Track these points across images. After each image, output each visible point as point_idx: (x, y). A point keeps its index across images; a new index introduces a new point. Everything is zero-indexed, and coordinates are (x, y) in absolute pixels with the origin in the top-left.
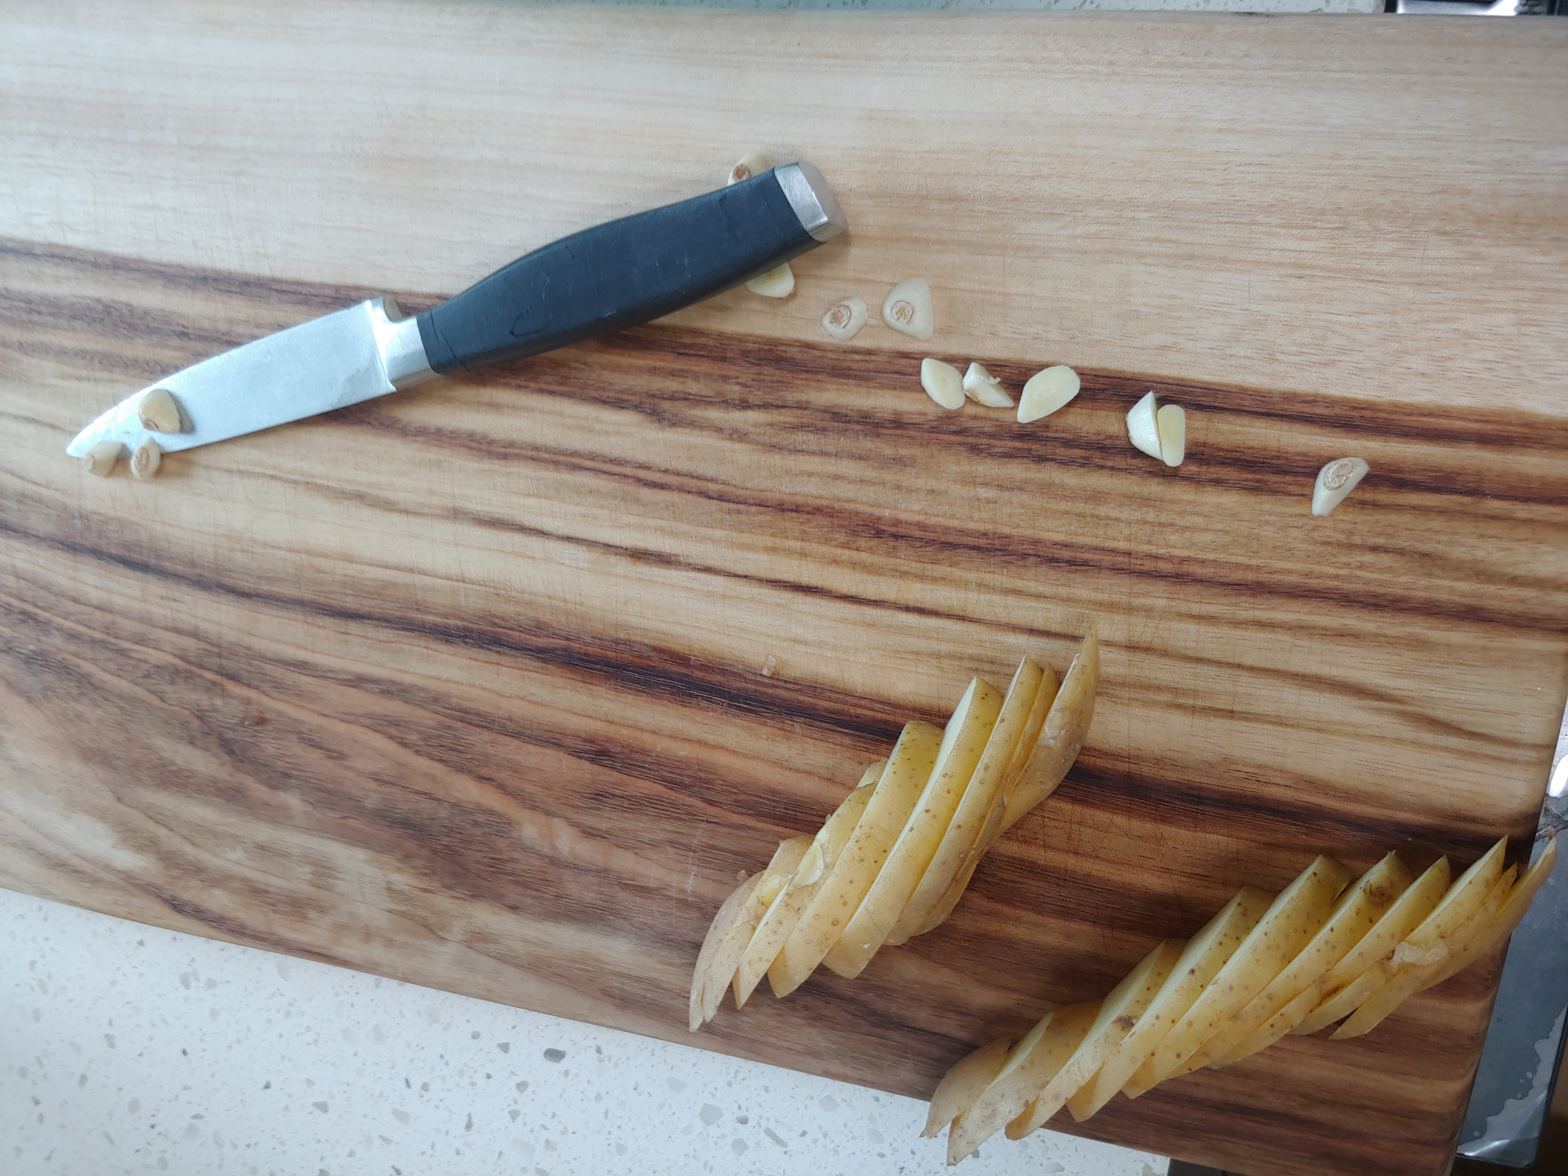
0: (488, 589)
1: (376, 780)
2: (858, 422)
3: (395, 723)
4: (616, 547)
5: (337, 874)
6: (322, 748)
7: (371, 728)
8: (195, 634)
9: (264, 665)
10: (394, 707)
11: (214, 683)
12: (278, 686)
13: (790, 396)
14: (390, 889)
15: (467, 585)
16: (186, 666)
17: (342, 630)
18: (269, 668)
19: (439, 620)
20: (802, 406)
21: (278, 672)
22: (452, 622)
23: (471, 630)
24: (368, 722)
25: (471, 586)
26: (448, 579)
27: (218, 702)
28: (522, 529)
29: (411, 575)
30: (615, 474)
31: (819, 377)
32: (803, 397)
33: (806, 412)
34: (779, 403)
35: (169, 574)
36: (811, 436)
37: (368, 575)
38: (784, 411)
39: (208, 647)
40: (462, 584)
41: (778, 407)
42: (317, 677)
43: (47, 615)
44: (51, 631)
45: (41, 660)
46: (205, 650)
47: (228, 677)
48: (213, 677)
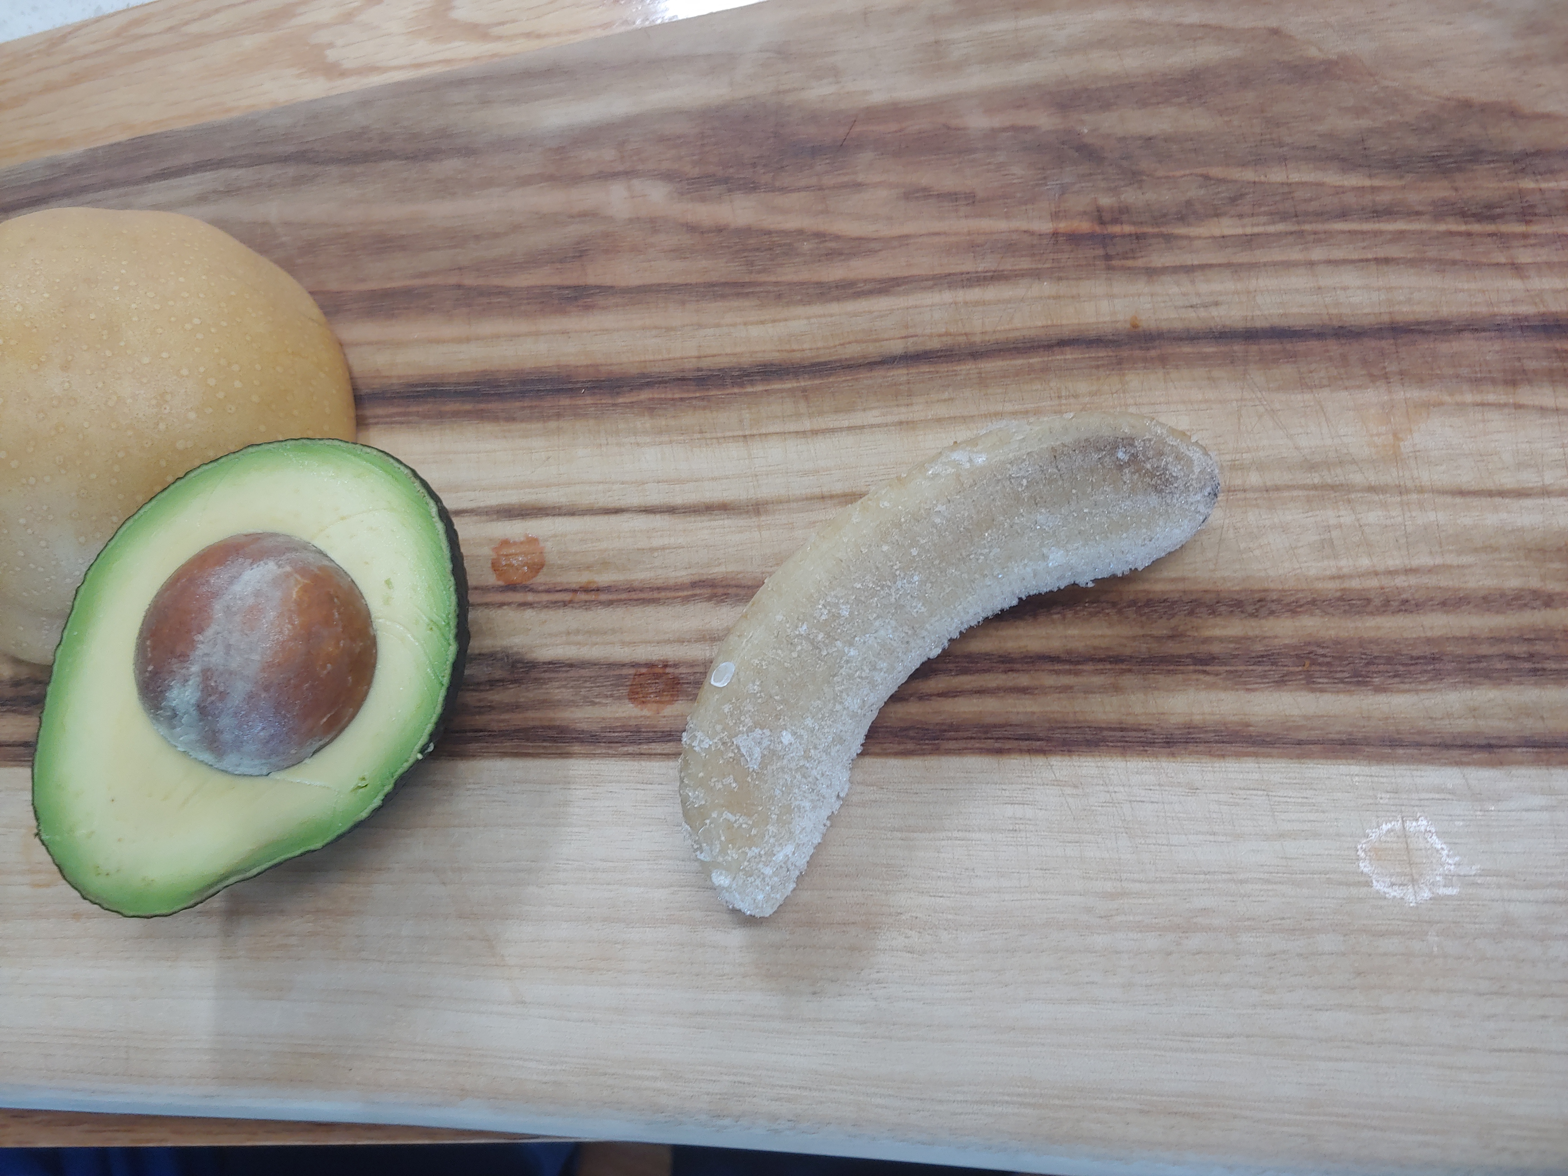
0: (714, 435)
3: (831, 255)
4: (560, 515)
8: (1152, 273)
9: (1034, 266)
10: (835, 272)
11: (1115, 221)
12: (1010, 247)
14: (835, 74)
15: (741, 433)
16: (1165, 230)
17: (911, 340)
18: (1025, 264)
19: (777, 386)
21: (1008, 264)
22: (759, 388)
23: (734, 384)
24: (873, 245)
25: (736, 433)
26: (766, 435)
27: (1106, 201)
28: (671, 510)
29: (816, 427)
30: (560, 591)
35: (1205, 338)
37: (876, 412)
39: (1130, 263)
40: (747, 433)
42: (950, 275)
43: (1442, 227)
44: (1431, 208)
45: (1449, 163)
46: (1134, 258)
47: (1091, 237)
48: (1116, 229)
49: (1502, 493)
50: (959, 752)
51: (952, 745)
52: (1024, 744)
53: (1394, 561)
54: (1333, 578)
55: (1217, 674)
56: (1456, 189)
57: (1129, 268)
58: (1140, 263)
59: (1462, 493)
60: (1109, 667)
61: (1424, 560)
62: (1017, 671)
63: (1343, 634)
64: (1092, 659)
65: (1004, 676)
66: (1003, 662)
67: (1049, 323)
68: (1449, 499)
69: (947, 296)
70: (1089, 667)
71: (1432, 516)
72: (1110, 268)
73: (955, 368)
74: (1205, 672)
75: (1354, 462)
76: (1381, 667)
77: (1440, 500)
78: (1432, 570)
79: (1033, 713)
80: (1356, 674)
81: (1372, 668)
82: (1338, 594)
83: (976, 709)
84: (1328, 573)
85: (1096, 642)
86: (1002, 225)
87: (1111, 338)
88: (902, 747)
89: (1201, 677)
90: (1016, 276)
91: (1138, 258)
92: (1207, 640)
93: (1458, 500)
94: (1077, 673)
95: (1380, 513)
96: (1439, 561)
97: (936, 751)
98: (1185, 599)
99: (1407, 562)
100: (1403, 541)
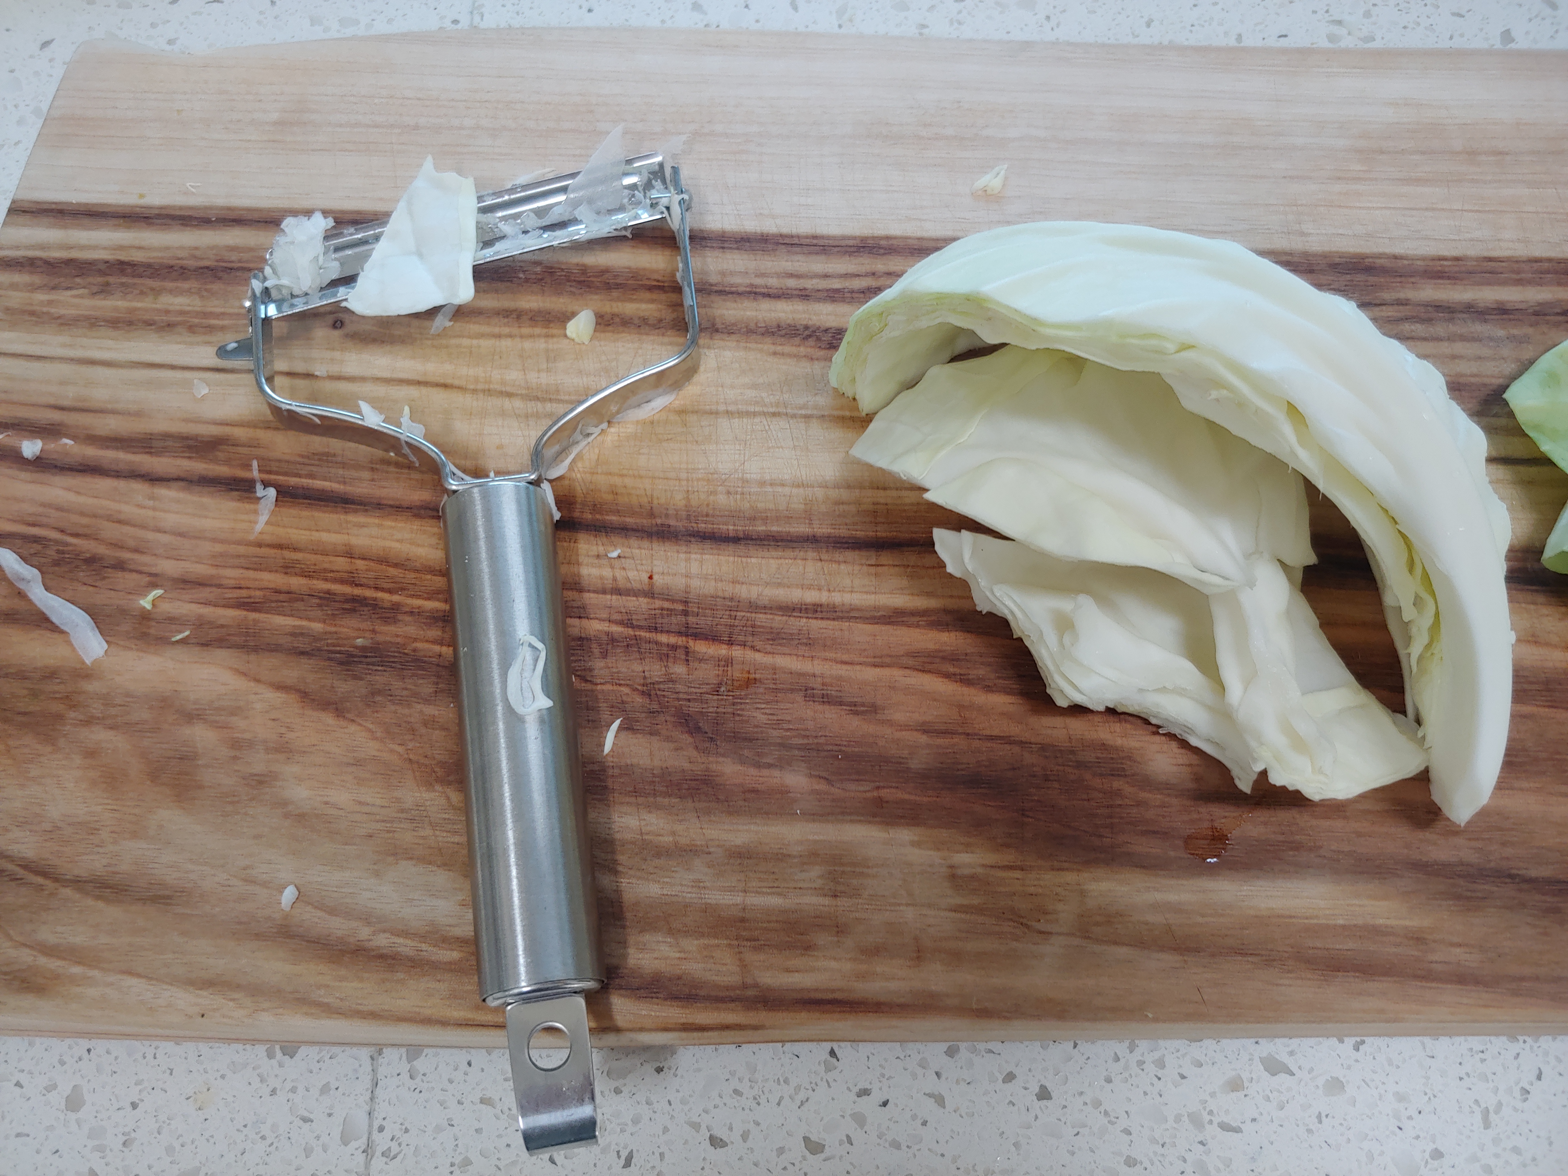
1: (925, 732)
2: (1463, 312)
5: (865, 870)
6: (841, 704)
7: (918, 670)
8: (649, 593)
9: (753, 615)
11: (674, 648)
12: (776, 638)
13: (1387, 296)
14: (955, 878)
16: (631, 632)
18: (761, 618)
20: (1400, 303)
21: (778, 621)
24: (911, 662)
27: (679, 669)
31: (1413, 280)
32: (1402, 295)
33: (1408, 307)
34: (1378, 302)
36: (1418, 326)
38: (1384, 308)
39: (666, 605)
41: (1376, 305)
43: (396, 598)
44: (400, 617)
45: (372, 657)
46: (662, 609)
47: (697, 636)
48: (673, 640)
49: (419, 383)
50: (844, 238)
51: (851, 243)
52: (796, 241)
53: (506, 343)
54: (553, 336)
55: (648, 279)
56: (374, 631)
57: (667, 600)
58: (658, 603)
59: (445, 386)
60: (727, 289)
61: (486, 343)
62: (796, 289)
63: (554, 299)
64: (739, 294)
65: (807, 286)
66: (806, 296)
67: (744, 560)
68: (456, 382)
69: (837, 598)
70: (741, 289)
71: (472, 372)
72: (686, 603)
73: (833, 531)
74: (658, 281)
75: (518, 416)
76: (534, 277)
77: (462, 383)
78: (482, 336)
79: (787, 261)
80: (552, 274)
81: (539, 277)
82: (551, 325)
83: (830, 265)
84: (555, 340)
85: (734, 305)
86: (781, 661)
87: (693, 539)
88: (890, 242)
89: (660, 278)
90: (771, 608)
91: (658, 609)
92: (652, 301)
93: (449, 381)
94: (752, 285)
95: (508, 378)
96: (475, 342)
97: (864, 239)
98: (663, 330)
99: (498, 343)
100: (497, 357)
